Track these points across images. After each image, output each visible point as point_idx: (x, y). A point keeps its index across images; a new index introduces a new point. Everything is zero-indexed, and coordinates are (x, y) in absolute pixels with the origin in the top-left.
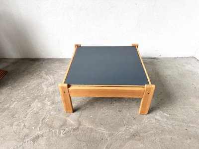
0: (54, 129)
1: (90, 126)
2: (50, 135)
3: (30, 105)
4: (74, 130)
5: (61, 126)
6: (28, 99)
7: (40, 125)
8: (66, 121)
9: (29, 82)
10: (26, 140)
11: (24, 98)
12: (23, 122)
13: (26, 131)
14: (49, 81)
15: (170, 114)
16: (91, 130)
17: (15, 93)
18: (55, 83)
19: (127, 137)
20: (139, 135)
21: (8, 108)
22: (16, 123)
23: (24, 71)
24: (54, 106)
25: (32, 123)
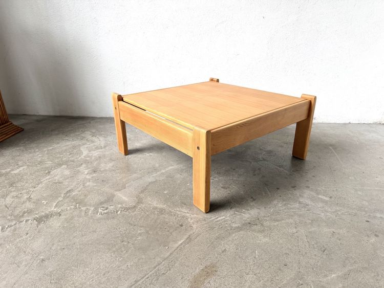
0: (85, 205)
1: (161, 206)
2: (75, 213)
3: (49, 172)
4: (128, 209)
5: (102, 203)
6: (49, 164)
7: (60, 199)
8: (113, 196)
9: (58, 143)
10: (24, 219)
11: (41, 163)
12: (28, 193)
13: (29, 205)
14: (96, 144)
15: (331, 197)
16: (162, 211)
17: (27, 156)
18: (105, 147)
19: (234, 225)
20: (262, 225)
21: (7, 174)
22: (14, 194)
23: (52, 131)
24: (95, 175)
25: (45, 195)
